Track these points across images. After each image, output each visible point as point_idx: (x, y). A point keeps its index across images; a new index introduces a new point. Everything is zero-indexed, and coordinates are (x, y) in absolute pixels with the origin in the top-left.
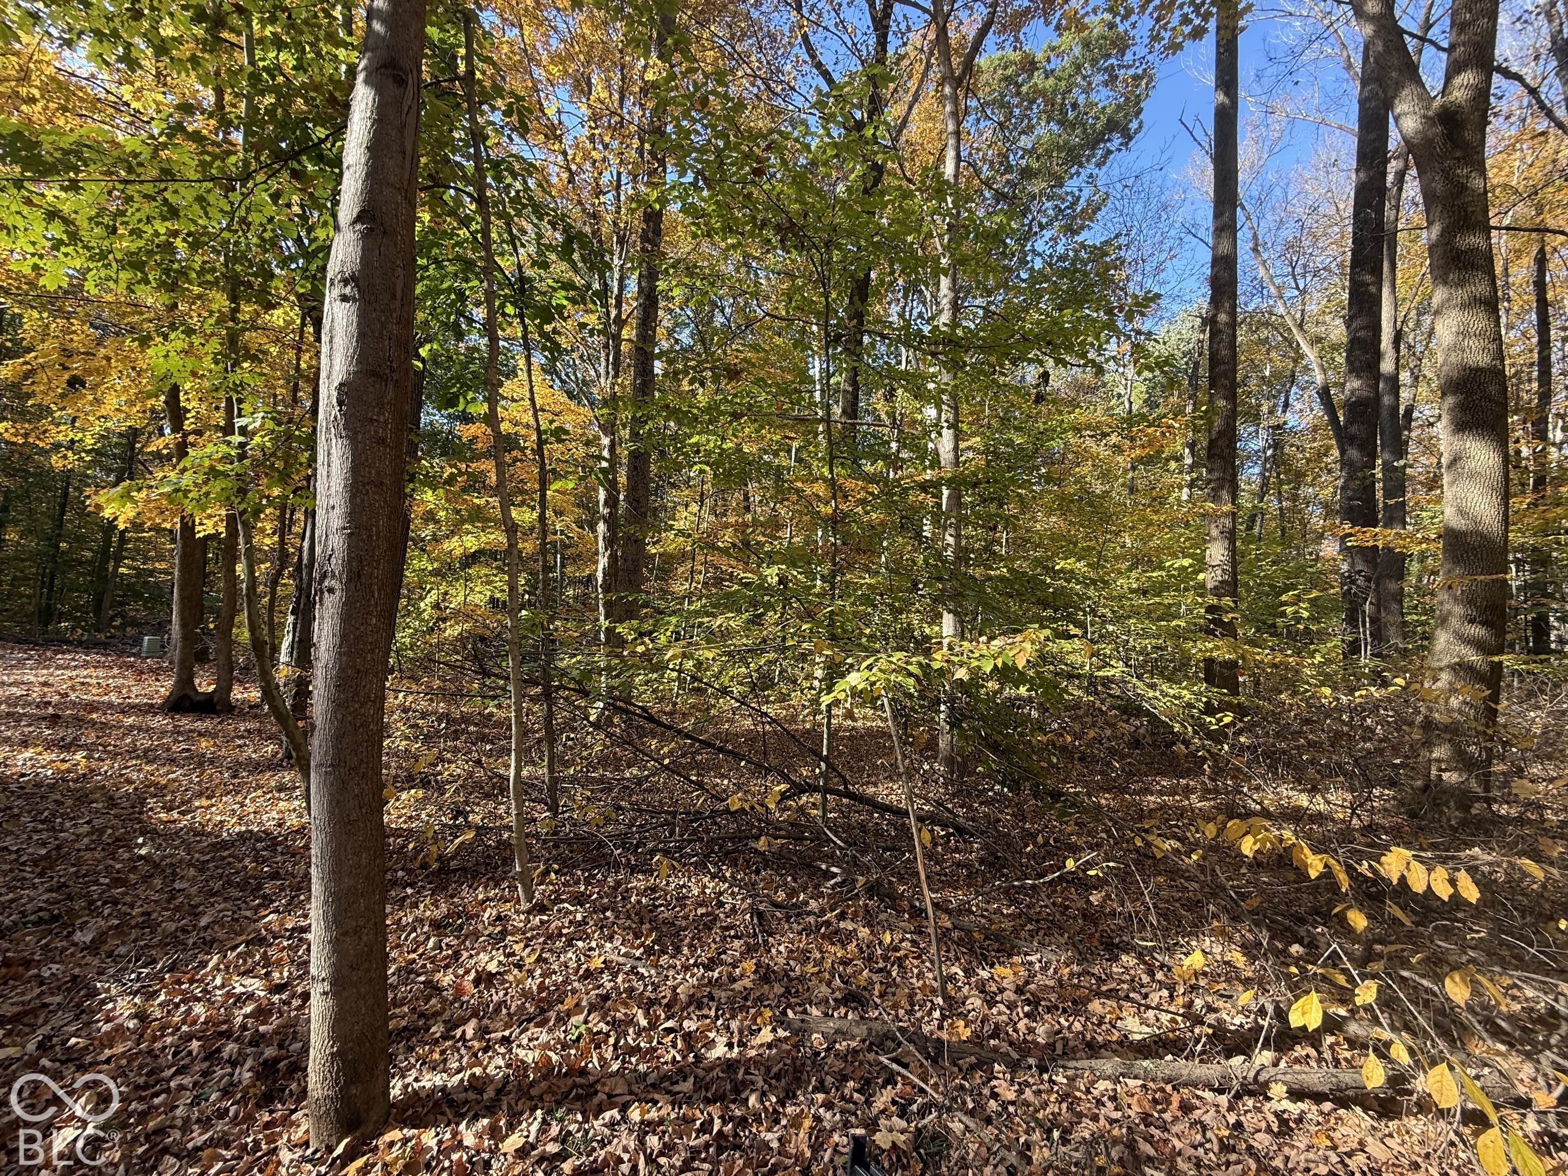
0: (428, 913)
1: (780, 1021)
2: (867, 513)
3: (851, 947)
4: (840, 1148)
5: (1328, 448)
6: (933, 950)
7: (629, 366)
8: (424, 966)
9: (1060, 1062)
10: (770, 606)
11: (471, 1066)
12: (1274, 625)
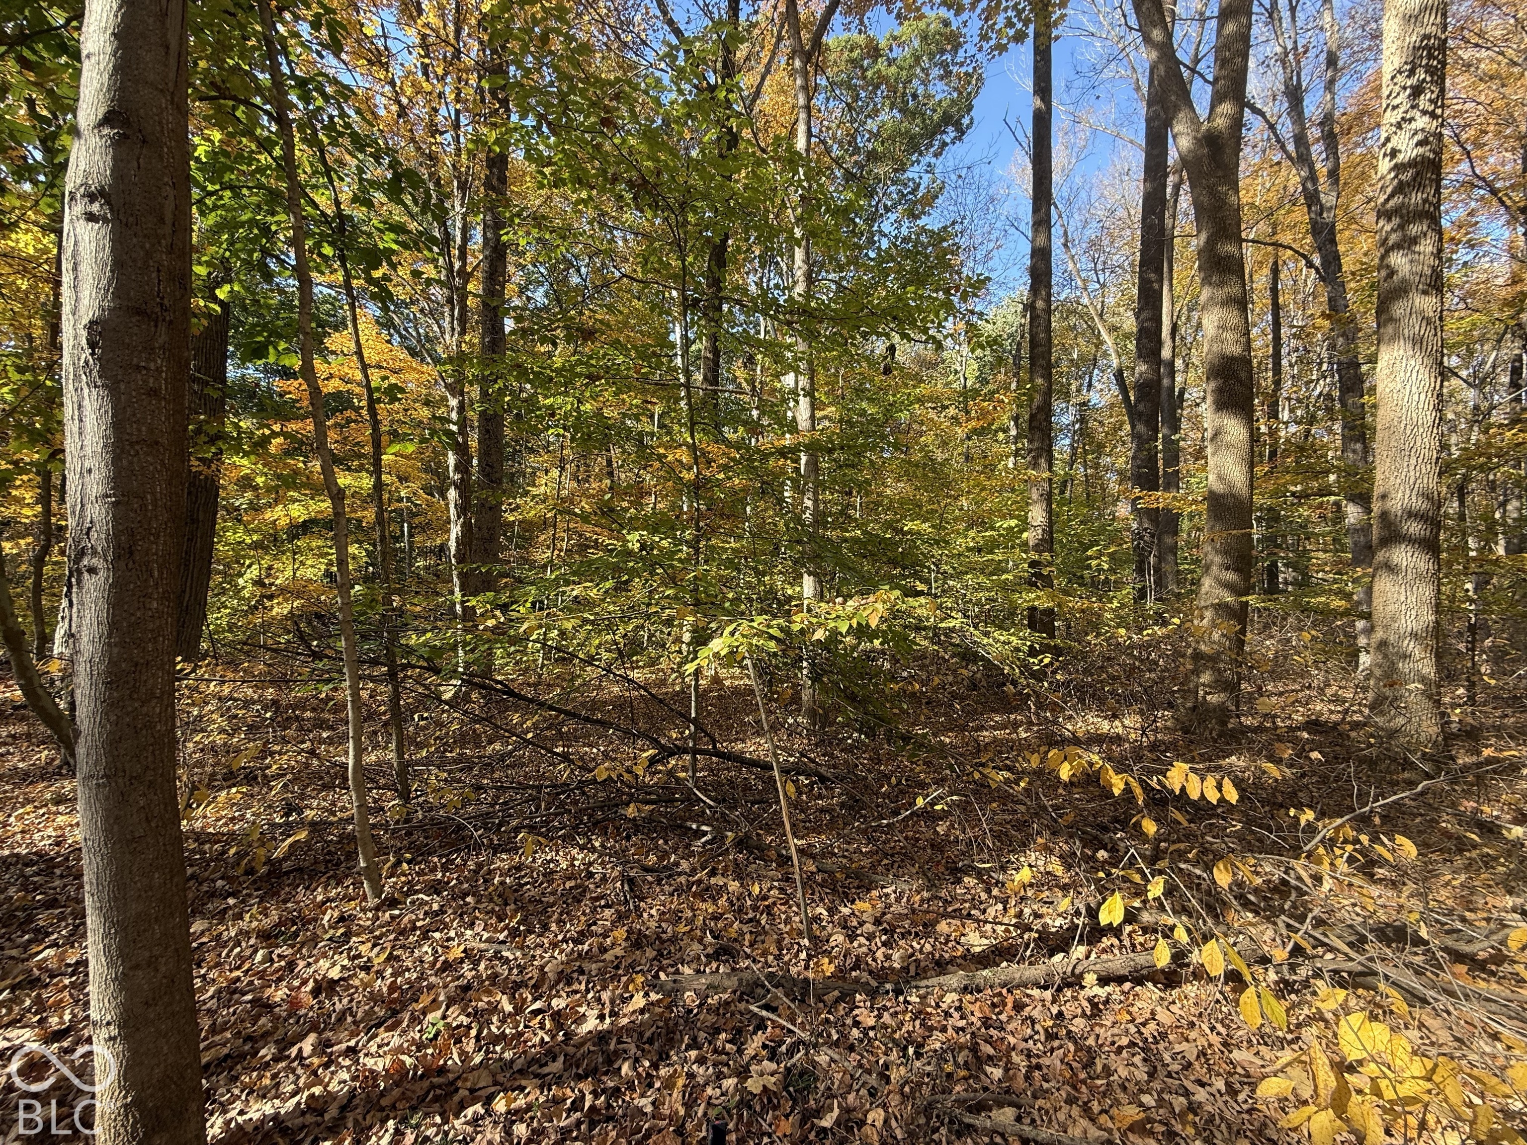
0: (255, 924)
1: (653, 985)
2: (730, 478)
3: (723, 901)
4: (714, 1101)
5: (1122, 423)
6: (799, 894)
7: (477, 322)
8: (251, 983)
9: (913, 983)
10: (634, 573)
11: (308, 1086)
12: (1082, 577)
